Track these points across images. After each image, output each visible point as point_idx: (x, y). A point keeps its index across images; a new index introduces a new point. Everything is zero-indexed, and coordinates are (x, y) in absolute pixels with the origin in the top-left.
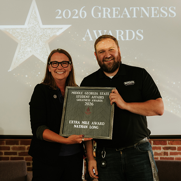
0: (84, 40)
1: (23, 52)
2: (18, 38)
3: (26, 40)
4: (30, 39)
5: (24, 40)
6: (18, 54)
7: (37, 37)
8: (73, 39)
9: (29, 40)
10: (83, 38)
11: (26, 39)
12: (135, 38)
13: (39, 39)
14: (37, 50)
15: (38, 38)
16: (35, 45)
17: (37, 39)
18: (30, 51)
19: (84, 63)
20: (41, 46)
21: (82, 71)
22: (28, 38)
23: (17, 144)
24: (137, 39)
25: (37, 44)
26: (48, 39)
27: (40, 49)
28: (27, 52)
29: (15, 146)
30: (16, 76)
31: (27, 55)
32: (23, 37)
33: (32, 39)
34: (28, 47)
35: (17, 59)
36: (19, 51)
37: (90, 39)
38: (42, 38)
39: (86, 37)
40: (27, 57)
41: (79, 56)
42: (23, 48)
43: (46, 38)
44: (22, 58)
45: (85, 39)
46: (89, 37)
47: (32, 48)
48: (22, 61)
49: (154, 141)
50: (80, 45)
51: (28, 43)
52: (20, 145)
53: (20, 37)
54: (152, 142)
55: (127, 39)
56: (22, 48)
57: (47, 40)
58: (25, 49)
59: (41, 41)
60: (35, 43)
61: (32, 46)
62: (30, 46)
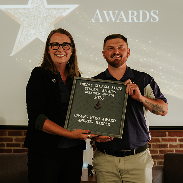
0: (93, 21)
1: (26, 34)
2: (21, 19)
3: (30, 22)
4: (34, 21)
5: (27, 21)
6: (21, 37)
7: (41, 18)
8: (81, 20)
9: (32, 21)
10: (92, 20)
11: (30, 20)
12: (150, 19)
13: (44, 21)
14: (41, 32)
15: (43, 19)
16: (39, 26)
17: (41, 20)
18: (34, 34)
19: (93, 47)
20: (46, 28)
21: (92, 55)
22: (32, 19)
23: (21, 135)
24: (152, 20)
25: (42, 26)
26: (54, 20)
27: (45, 31)
28: (30, 34)
29: (18, 137)
30: (19, 61)
31: (30, 38)
32: (26, 18)
33: (36, 20)
34: (32, 29)
35: (19, 42)
36: (22, 34)
37: (100, 21)
38: (47, 19)
39: (95, 18)
40: (31, 40)
41: (87, 39)
42: (26, 31)
43: (51, 20)
44: (25, 41)
45: (95, 21)
46: (99, 18)
47: (36, 30)
48: (25, 44)
49: (169, 132)
50: (89, 28)
51: (32, 25)
52: (23, 136)
53: (23, 18)
54: (167, 133)
55: (141, 21)
56: (24, 30)
57: (52, 21)
58: (28, 31)
59: (46, 22)
60: (39, 24)
61: (36, 28)
62: (34, 28)
